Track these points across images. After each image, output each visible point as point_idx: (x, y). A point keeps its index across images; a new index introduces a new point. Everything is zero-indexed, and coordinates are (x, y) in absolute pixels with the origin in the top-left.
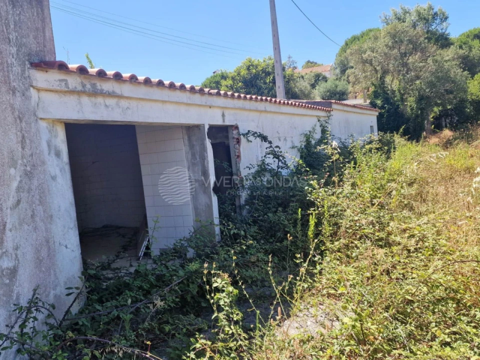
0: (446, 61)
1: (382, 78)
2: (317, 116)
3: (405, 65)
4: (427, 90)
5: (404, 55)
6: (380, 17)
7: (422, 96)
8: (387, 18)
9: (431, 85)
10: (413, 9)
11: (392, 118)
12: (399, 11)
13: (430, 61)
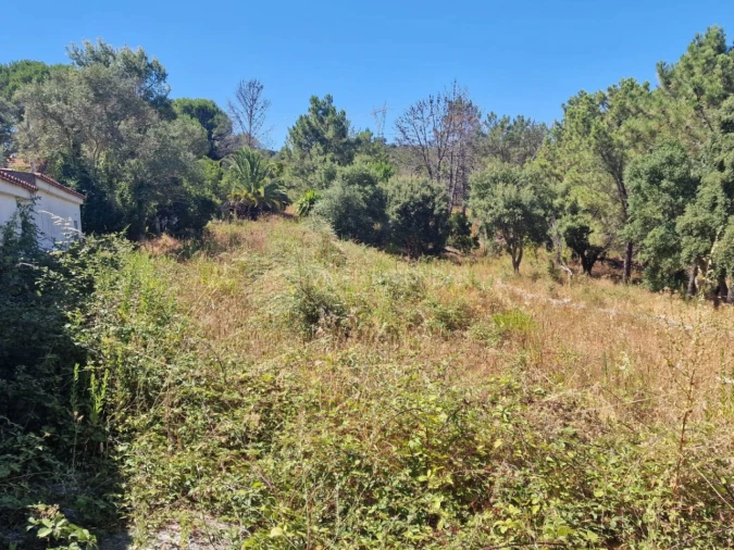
0: (173, 138)
1: (76, 146)
2: (17, 197)
3: (115, 132)
4: (149, 175)
5: (113, 117)
6: (67, 48)
7: (142, 183)
8: (79, 53)
9: (154, 167)
10: (118, 50)
11: (95, 211)
12: (97, 48)
13: (150, 132)
